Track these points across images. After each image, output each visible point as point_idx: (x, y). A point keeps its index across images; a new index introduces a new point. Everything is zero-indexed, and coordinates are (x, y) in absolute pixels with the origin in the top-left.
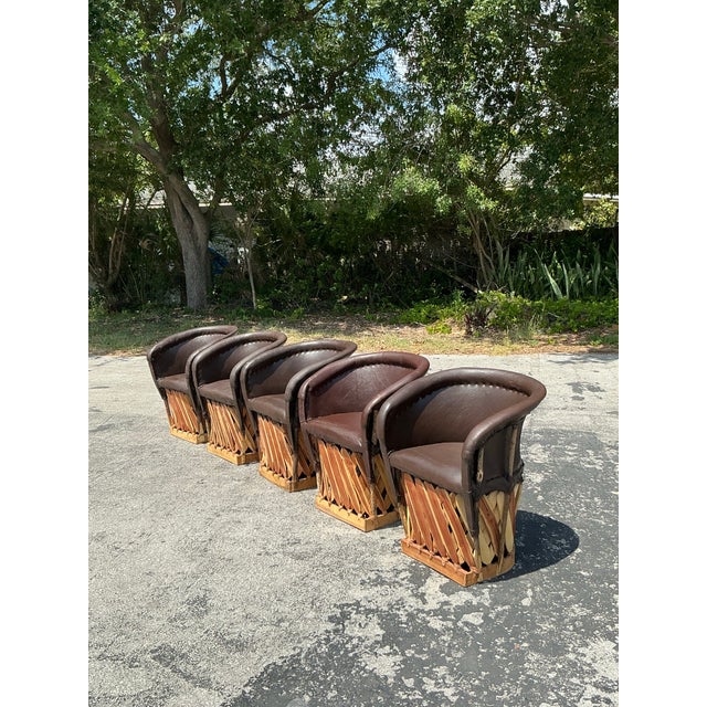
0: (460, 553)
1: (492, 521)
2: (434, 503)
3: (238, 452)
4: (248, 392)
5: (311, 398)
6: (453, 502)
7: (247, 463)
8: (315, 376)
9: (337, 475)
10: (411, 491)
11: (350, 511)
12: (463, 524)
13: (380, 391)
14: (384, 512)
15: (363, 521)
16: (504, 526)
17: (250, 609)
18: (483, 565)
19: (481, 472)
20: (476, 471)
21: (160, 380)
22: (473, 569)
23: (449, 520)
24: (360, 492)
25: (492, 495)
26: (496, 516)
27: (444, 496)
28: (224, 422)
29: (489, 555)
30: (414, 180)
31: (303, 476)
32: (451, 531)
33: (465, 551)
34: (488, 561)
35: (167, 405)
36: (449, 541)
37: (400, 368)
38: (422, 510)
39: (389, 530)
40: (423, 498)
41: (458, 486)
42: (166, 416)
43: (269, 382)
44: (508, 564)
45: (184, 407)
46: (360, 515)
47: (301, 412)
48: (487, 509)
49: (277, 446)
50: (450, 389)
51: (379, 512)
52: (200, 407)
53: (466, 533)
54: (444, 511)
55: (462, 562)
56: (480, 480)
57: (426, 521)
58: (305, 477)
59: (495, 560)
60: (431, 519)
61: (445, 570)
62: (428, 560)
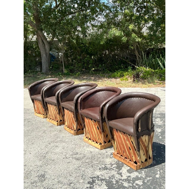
0: (134, 158)
1: (144, 146)
2: (124, 139)
3: (57, 121)
4: (61, 100)
5: (82, 103)
6: (131, 139)
7: (60, 125)
8: (84, 95)
9: (91, 129)
10: (116, 135)
11: (95, 142)
12: (134, 147)
13: (105, 100)
14: (107, 143)
15: (100, 146)
16: (149, 148)
17: (60, 179)
18: (142, 162)
19: (140, 128)
20: (138, 128)
21: (32, 96)
22: (138, 164)
23: (129, 146)
24: (99, 135)
25: (144, 136)
26: (146, 144)
27: (127, 137)
28: (53, 111)
29: (144, 158)
30: (115, 32)
31: (79, 129)
32: (130, 149)
33: (135, 157)
34: (143, 161)
35: (34, 105)
36: (130, 153)
37: (112, 92)
38: (120, 142)
39: (109, 149)
40: (120, 138)
41: (132, 133)
42: (34, 109)
43: (68, 97)
44: (151, 161)
45: (40, 105)
46: (99, 144)
47: (79, 107)
48: (142, 141)
49: (70, 119)
50: (128, 99)
51: (105, 143)
52: (45, 106)
53: (136, 150)
54: (128, 142)
55: (134, 161)
56: (140, 131)
57: (122, 146)
58: (80, 130)
59: (146, 160)
60: (123, 145)
61: (129, 164)
62: (123, 160)
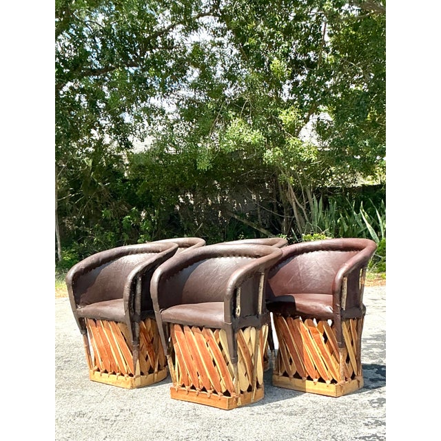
0: (223, 383)
1: (247, 352)
2: (201, 343)
6: (217, 337)
10: (180, 339)
12: (225, 357)
16: (256, 362)
18: (242, 392)
19: (239, 308)
20: (235, 306)
22: (233, 395)
23: (213, 356)
25: (247, 330)
26: (250, 350)
27: (209, 335)
29: (245, 383)
32: (215, 364)
33: (227, 380)
34: (245, 389)
36: (213, 374)
38: (190, 354)
40: (191, 342)
41: (222, 323)
48: (243, 342)
53: (228, 364)
54: (209, 349)
55: (224, 391)
56: (238, 314)
57: (193, 363)
59: (250, 389)
60: (197, 359)
61: (210, 401)
62: (195, 398)
